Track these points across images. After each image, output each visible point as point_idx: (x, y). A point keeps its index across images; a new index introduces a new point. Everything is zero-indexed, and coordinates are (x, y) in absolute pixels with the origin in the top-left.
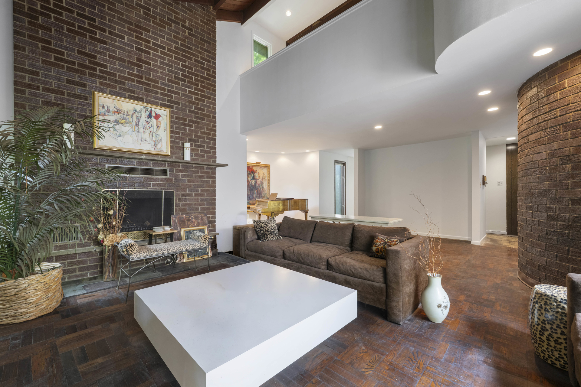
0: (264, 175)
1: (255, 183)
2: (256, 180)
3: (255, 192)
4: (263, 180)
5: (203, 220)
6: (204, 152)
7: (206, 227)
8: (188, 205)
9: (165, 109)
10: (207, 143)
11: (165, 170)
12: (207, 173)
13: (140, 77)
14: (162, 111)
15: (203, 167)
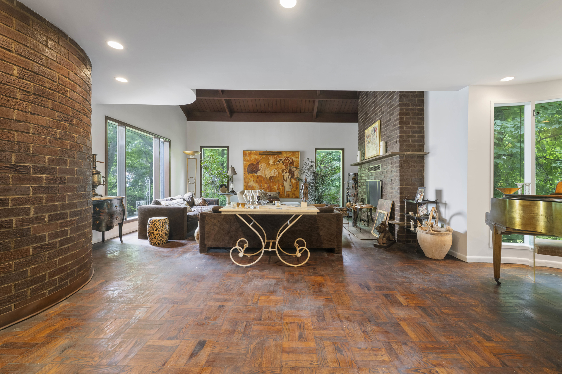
5: (388, 206)
6: (393, 143)
7: (387, 213)
8: (387, 192)
9: (378, 122)
10: (395, 134)
11: (379, 166)
12: (395, 163)
13: (374, 109)
14: (377, 125)
15: (393, 158)
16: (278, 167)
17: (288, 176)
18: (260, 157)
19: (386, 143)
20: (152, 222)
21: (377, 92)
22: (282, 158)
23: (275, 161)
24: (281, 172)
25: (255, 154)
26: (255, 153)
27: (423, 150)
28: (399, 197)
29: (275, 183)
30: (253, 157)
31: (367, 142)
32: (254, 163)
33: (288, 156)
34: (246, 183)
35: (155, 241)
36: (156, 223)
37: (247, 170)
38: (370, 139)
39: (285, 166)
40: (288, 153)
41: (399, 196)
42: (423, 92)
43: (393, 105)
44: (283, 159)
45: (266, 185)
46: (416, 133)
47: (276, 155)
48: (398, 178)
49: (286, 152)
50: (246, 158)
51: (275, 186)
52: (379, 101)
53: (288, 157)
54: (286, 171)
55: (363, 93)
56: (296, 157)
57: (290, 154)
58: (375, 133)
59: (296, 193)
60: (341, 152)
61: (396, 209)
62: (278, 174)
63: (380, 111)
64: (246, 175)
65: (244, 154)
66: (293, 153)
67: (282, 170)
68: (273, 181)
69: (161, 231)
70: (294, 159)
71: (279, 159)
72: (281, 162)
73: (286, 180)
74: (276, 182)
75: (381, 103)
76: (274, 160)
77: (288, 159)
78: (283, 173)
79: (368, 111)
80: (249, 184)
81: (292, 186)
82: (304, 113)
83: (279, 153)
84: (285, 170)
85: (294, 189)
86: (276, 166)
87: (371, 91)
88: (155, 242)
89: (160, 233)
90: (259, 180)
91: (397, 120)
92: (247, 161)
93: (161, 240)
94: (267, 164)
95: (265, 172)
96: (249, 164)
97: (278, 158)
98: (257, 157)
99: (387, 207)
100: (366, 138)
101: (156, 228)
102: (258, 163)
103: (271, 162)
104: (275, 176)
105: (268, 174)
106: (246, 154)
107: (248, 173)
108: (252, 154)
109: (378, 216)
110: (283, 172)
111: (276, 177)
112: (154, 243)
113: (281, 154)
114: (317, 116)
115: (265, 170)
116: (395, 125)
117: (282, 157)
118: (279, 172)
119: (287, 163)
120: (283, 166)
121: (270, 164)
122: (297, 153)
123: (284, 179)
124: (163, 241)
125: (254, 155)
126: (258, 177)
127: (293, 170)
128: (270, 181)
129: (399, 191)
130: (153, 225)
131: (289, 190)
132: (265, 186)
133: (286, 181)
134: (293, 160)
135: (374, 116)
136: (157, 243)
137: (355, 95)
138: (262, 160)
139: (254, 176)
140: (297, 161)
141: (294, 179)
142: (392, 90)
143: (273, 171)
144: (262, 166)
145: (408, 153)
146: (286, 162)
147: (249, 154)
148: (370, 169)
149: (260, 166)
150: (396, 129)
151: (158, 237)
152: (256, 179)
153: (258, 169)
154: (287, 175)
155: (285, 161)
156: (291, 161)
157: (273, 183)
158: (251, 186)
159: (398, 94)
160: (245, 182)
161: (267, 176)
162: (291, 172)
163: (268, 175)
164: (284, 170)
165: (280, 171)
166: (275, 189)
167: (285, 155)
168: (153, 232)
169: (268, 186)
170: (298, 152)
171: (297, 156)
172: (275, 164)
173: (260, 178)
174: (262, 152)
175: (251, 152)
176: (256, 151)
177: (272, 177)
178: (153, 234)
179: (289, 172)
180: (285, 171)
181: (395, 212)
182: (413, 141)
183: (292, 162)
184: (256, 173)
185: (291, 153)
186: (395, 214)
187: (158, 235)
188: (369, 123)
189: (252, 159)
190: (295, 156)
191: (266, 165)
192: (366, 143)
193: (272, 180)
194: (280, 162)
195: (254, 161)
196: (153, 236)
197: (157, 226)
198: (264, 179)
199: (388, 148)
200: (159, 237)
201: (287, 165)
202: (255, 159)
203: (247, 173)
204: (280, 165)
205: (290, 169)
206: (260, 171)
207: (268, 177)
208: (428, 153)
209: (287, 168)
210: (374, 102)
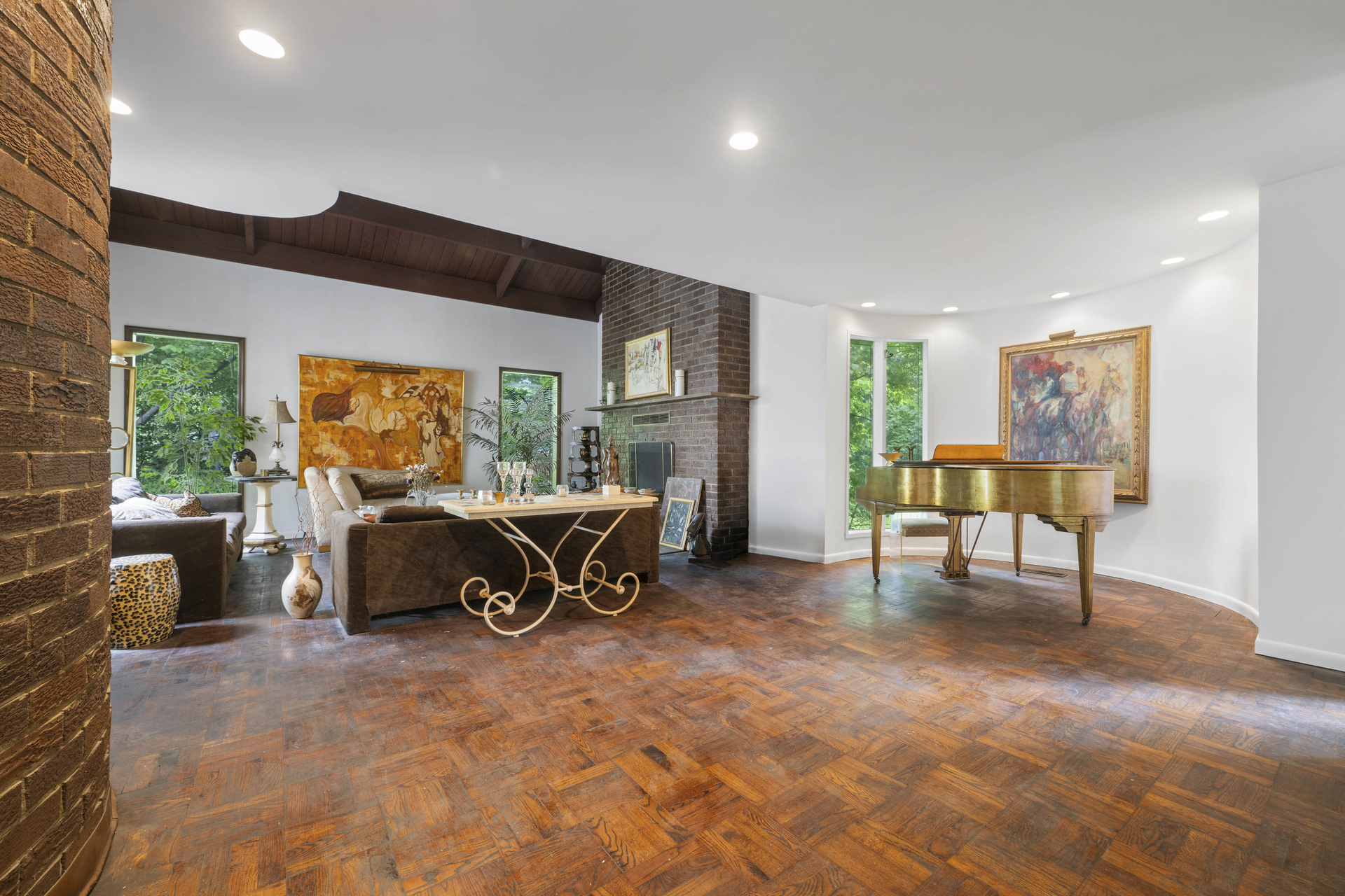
0: (1113, 375)
1: (1065, 410)
2: (1069, 398)
3: (1064, 440)
4: (1103, 394)
5: (694, 489)
6: (703, 376)
7: (693, 502)
8: (687, 463)
9: (665, 331)
10: (707, 360)
11: (667, 414)
12: (707, 411)
13: (651, 304)
14: (662, 336)
15: (703, 402)
16: (407, 405)
17: (435, 430)
18: (354, 378)
19: (686, 373)
20: (126, 574)
21: (661, 272)
22: (417, 384)
23: (398, 389)
24: (413, 418)
25: (340, 369)
26: (340, 364)
27: (746, 391)
28: (716, 472)
29: (396, 446)
30: (331, 376)
31: (633, 365)
32: (336, 392)
33: (434, 379)
34: (309, 448)
35: (140, 634)
36: (142, 573)
37: (313, 412)
38: (640, 361)
39: (426, 403)
40: (435, 373)
41: (716, 469)
42: (748, 294)
43: (702, 307)
44: (422, 387)
45: (371, 453)
46: (740, 362)
47: (402, 376)
48: (713, 440)
49: (428, 370)
50: (308, 376)
51: (397, 456)
52: (666, 290)
53: (434, 383)
54: (429, 417)
55: (616, 264)
56: (456, 385)
57: (440, 376)
58: (657, 351)
59: (452, 471)
60: (555, 379)
61: (710, 494)
62: (408, 424)
63: (667, 312)
64: (307, 425)
65: (302, 366)
66: (449, 373)
67: (416, 413)
68: (391, 442)
69: (162, 599)
70: (449, 387)
71: (408, 385)
72: (416, 393)
73: (427, 438)
74: (401, 445)
75: (672, 296)
76: (394, 388)
77: (433, 388)
78: (420, 422)
79: (634, 304)
80: (316, 451)
81: (443, 454)
82: (474, 279)
83: (415, 371)
84: (427, 414)
85: (449, 461)
86: (400, 404)
87: (642, 268)
88: (139, 638)
89: (160, 603)
90: (349, 440)
91: (713, 335)
92: (311, 386)
93: (160, 626)
94: (374, 396)
95: (368, 418)
96: (319, 392)
97: (406, 382)
98: (343, 376)
99: (690, 490)
100: (628, 359)
101: (143, 592)
102: (347, 393)
103: (387, 392)
104: (398, 428)
105: (376, 424)
106: (309, 366)
107: (316, 420)
108: (329, 366)
109: (671, 508)
110: (419, 418)
111: (401, 431)
112: (134, 639)
113: (418, 373)
114: (506, 293)
115: (368, 413)
116: (709, 343)
117: (419, 381)
118: (408, 420)
119: (431, 397)
120: (421, 404)
121: (383, 397)
122: (458, 375)
123: (422, 438)
124: (167, 629)
125: (333, 370)
126: (345, 431)
127: (445, 413)
128: (384, 442)
129: (716, 461)
130: (132, 582)
131: (436, 465)
132: (366, 455)
133: (428, 442)
134: (446, 390)
135: (650, 318)
136: (145, 637)
137: (597, 264)
138: (361, 386)
139: (333, 427)
140: (457, 393)
141: (449, 438)
142: (700, 278)
143: (391, 417)
144: (359, 401)
145: (732, 395)
146: (428, 395)
147: (318, 365)
148: (637, 421)
149: (353, 400)
150: (709, 351)
151: (150, 617)
152: (340, 437)
153: (348, 408)
154: (430, 428)
155: (426, 392)
156: (442, 393)
157: (393, 447)
158: (324, 455)
159: (714, 289)
160: (304, 444)
161: (373, 429)
162: (442, 421)
163: (378, 425)
164: (424, 413)
165: (413, 416)
166: (397, 462)
167: (427, 378)
168: (133, 604)
169: (377, 453)
170: (461, 372)
171: (458, 382)
172: (397, 398)
173: (352, 433)
174: (361, 364)
175: (324, 362)
176: (343, 361)
177: (390, 431)
178: (130, 613)
179: (437, 420)
180: (426, 417)
181: (707, 499)
182: (736, 375)
183: (443, 396)
184: (340, 419)
185: (441, 372)
186: (707, 502)
187: (153, 614)
188: (634, 330)
189: (328, 381)
190: (451, 382)
191: (370, 399)
192: (628, 368)
193: (387, 440)
194: (411, 393)
195: (336, 387)
196: (130, 618)
197: (147, 584)
198: (366, 436)
199: (690, 382)
200: (156, 616)
201: (432, 403)
202: (339, 380)
203: (311, 418)
204: (413, 400)
205: (440, 412)
206: (352, 415)
207: (378, 431)
208: (757, 397)
209: (431, 410)
210: (651, 290)
